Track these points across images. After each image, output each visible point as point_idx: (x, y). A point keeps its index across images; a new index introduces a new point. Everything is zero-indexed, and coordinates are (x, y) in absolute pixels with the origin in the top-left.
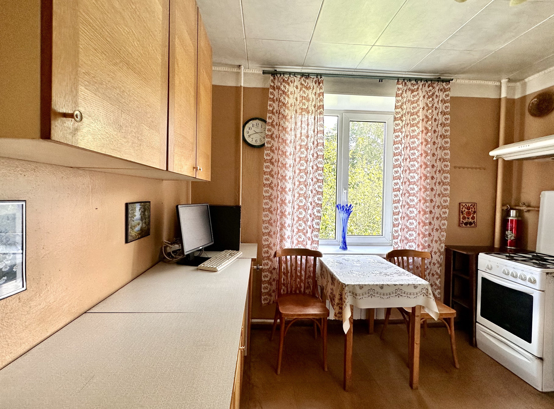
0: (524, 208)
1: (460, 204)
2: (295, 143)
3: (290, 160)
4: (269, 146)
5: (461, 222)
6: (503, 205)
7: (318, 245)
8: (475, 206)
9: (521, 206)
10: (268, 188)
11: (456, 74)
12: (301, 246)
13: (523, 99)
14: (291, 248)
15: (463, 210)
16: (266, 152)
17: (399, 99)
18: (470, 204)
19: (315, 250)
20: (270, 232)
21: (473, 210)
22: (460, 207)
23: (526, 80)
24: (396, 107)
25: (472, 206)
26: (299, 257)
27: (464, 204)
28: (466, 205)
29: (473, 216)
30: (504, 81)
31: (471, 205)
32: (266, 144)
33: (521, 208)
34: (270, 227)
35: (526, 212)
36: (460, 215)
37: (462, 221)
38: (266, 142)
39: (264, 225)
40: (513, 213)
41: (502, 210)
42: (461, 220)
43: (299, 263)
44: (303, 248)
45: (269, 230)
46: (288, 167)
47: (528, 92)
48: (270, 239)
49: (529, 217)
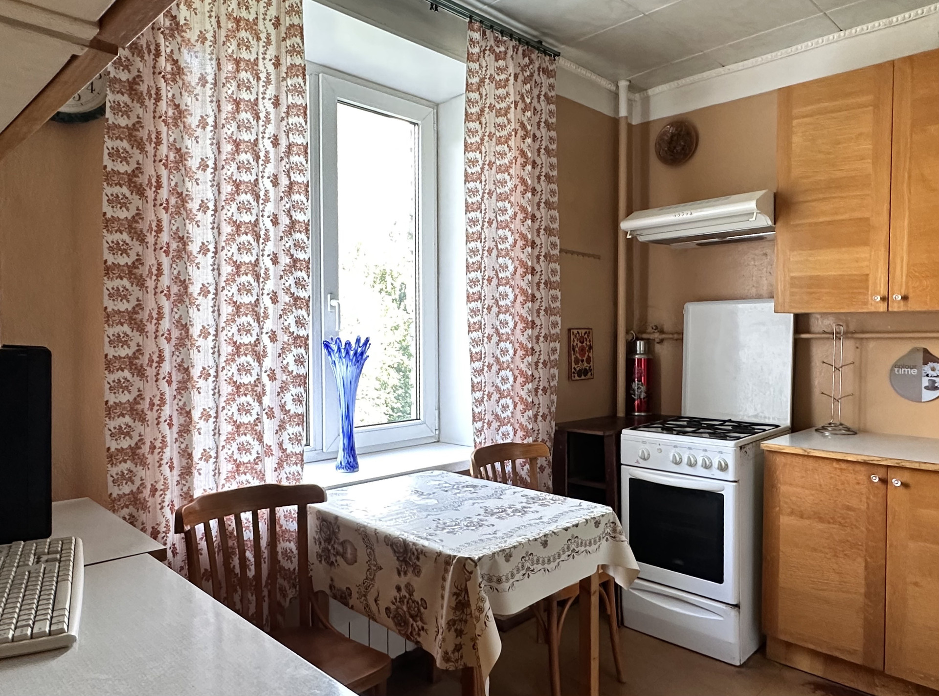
0: (657, 336)
1: (569, 330)
2: (216, 131)
3: (201, 187)
4: (123, 122)
5: (573, 370)
6: (627, 332)
7: (302, 466)
8: (590, 335)
9: (650, 333)
10: (126, 282)
11: (563, 44)
12: (250, 479)
13: (646, 126)
14: (214, 491)
15: (575, 344)
16: (109, 143)
17: (473, 67)
18: (584, 331)
19: (293, 483)
20: (138, 446)
21: (588, 343)
22: (569, 337)
23: (650, 92)
24: (469, 87)
25: (586, 336)
26: (246, 517)
27: (576, 331)
28: (578, 333)
29: (588, 356)
30: (623, 84)
31: (586, 333)
32: (108, 114)
33: (651, 337)
34: (138, 427)
35: (658, 343)
36: (569, 356)
37: (575, 368)
38: (108, 105)
39: (113, 424)
40: (640, 346)
41: (627, 340)
42: (573, 365)
43: (248, 535)
44: (256, 483)
45: (136, 438)
46: (194, 211)
47: (653, 117)
48: (140, 472)
49: (663, 351)
